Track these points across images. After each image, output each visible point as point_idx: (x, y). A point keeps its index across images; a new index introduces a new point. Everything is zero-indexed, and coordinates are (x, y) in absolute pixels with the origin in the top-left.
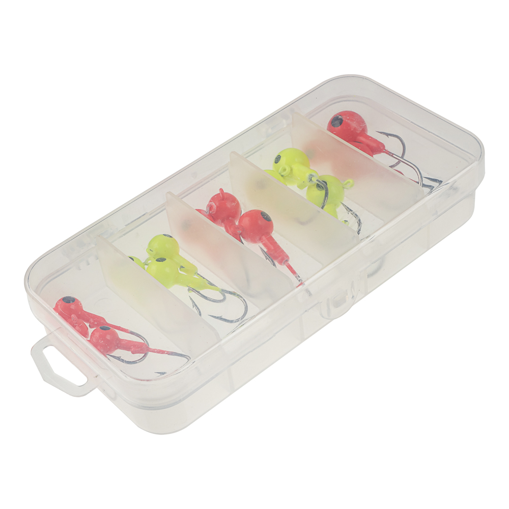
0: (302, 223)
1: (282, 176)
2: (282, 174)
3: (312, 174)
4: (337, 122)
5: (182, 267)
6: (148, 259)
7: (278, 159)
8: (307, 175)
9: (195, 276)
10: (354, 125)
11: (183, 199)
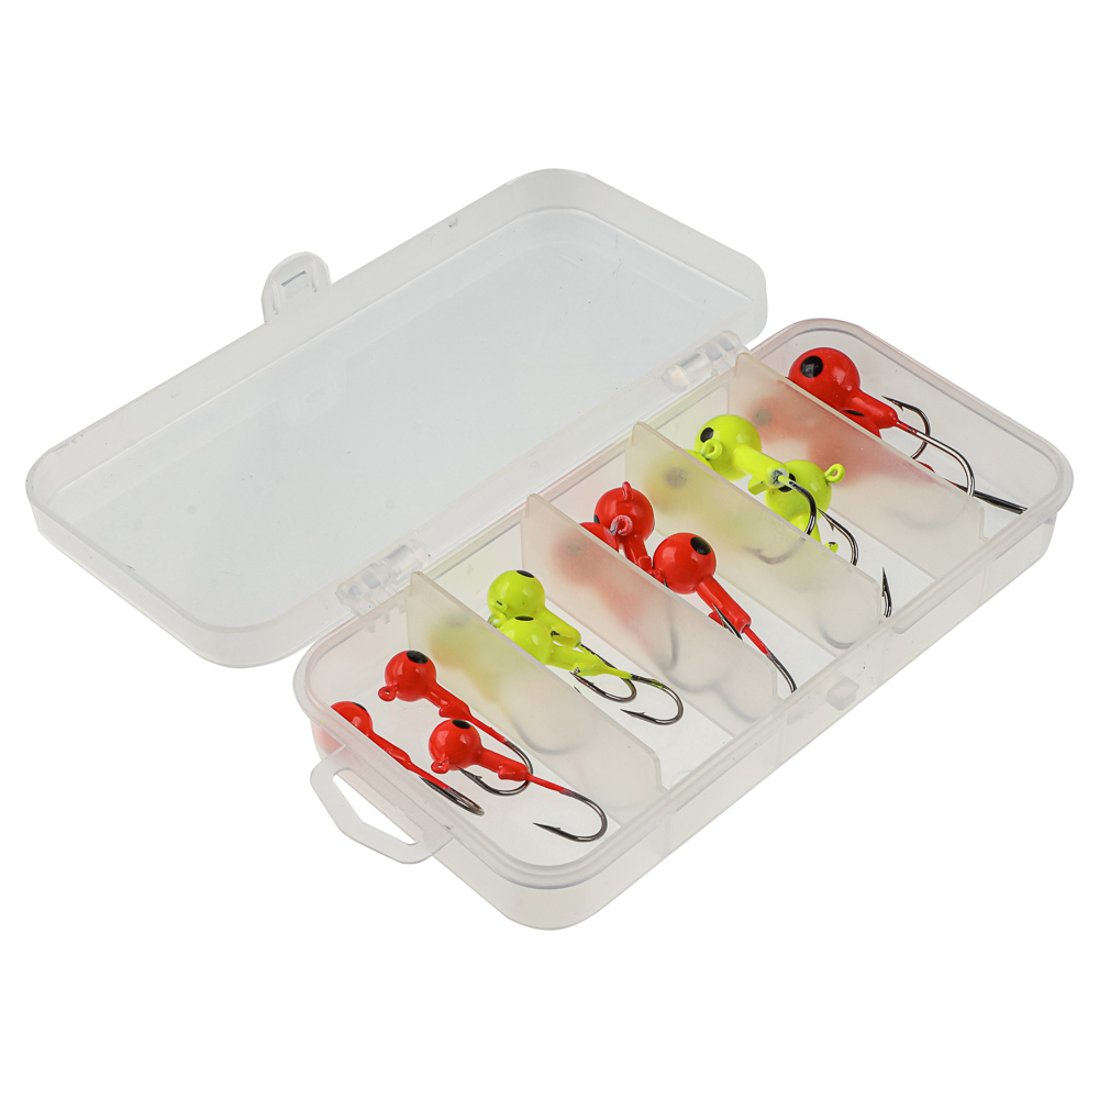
0: (768, 561)
1: (708, 459)
2: (708, 456)
3: (779, 469)
4: (810, 367)
5: (554, 633)
6: (493, 617)
7: (707, 434)
8: (770, 470)
9: (577, 649)
10: (840, 375)
11: (553, 503)
